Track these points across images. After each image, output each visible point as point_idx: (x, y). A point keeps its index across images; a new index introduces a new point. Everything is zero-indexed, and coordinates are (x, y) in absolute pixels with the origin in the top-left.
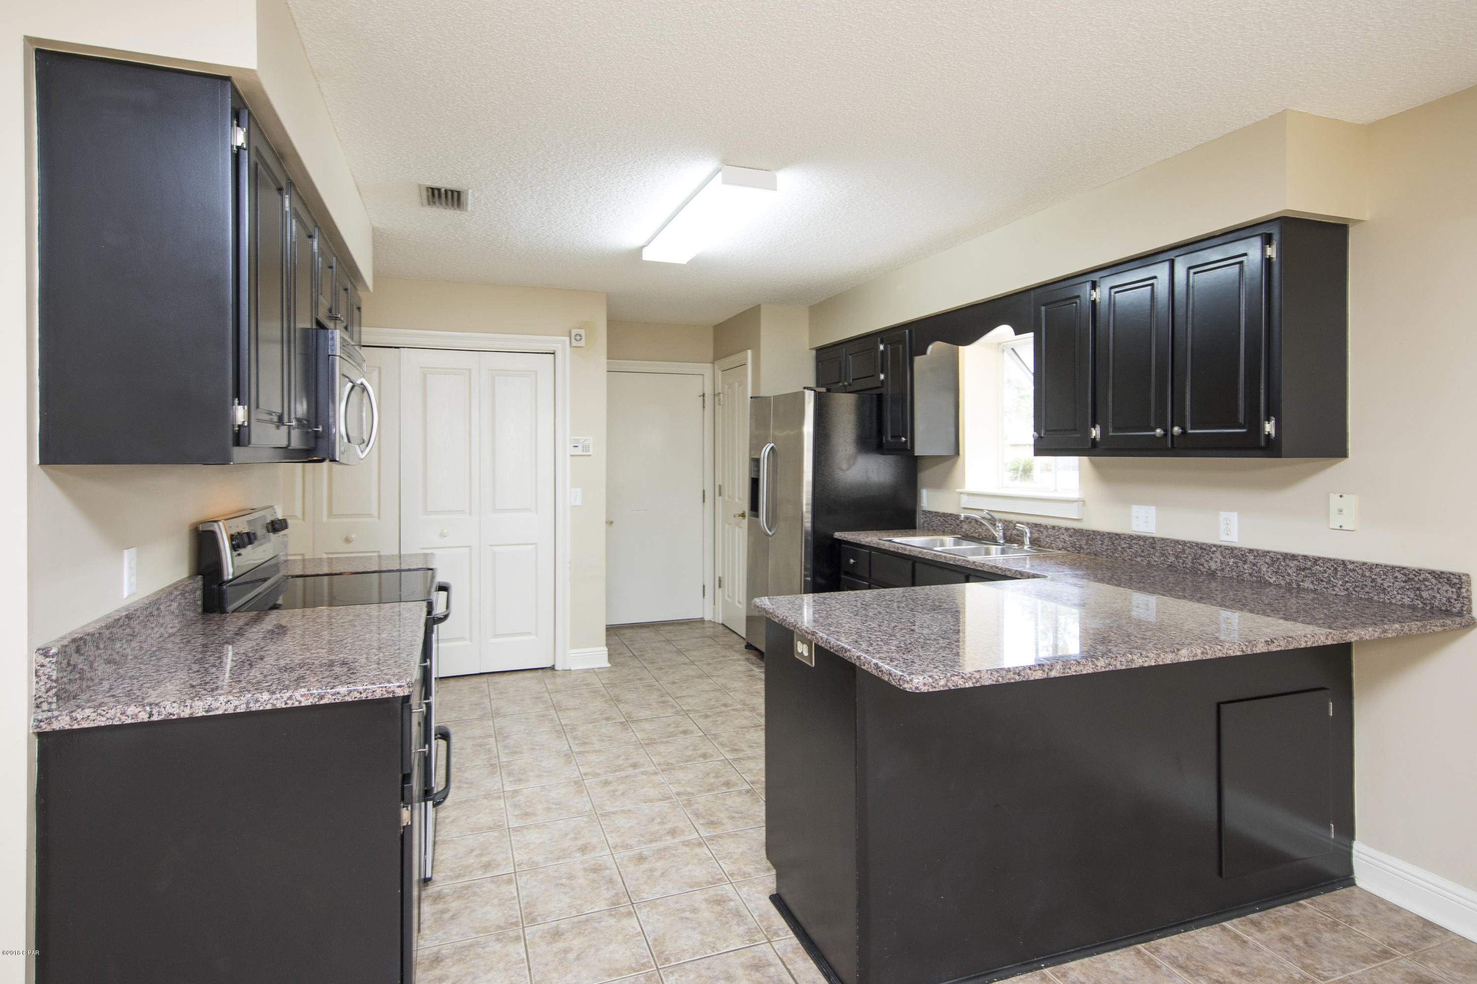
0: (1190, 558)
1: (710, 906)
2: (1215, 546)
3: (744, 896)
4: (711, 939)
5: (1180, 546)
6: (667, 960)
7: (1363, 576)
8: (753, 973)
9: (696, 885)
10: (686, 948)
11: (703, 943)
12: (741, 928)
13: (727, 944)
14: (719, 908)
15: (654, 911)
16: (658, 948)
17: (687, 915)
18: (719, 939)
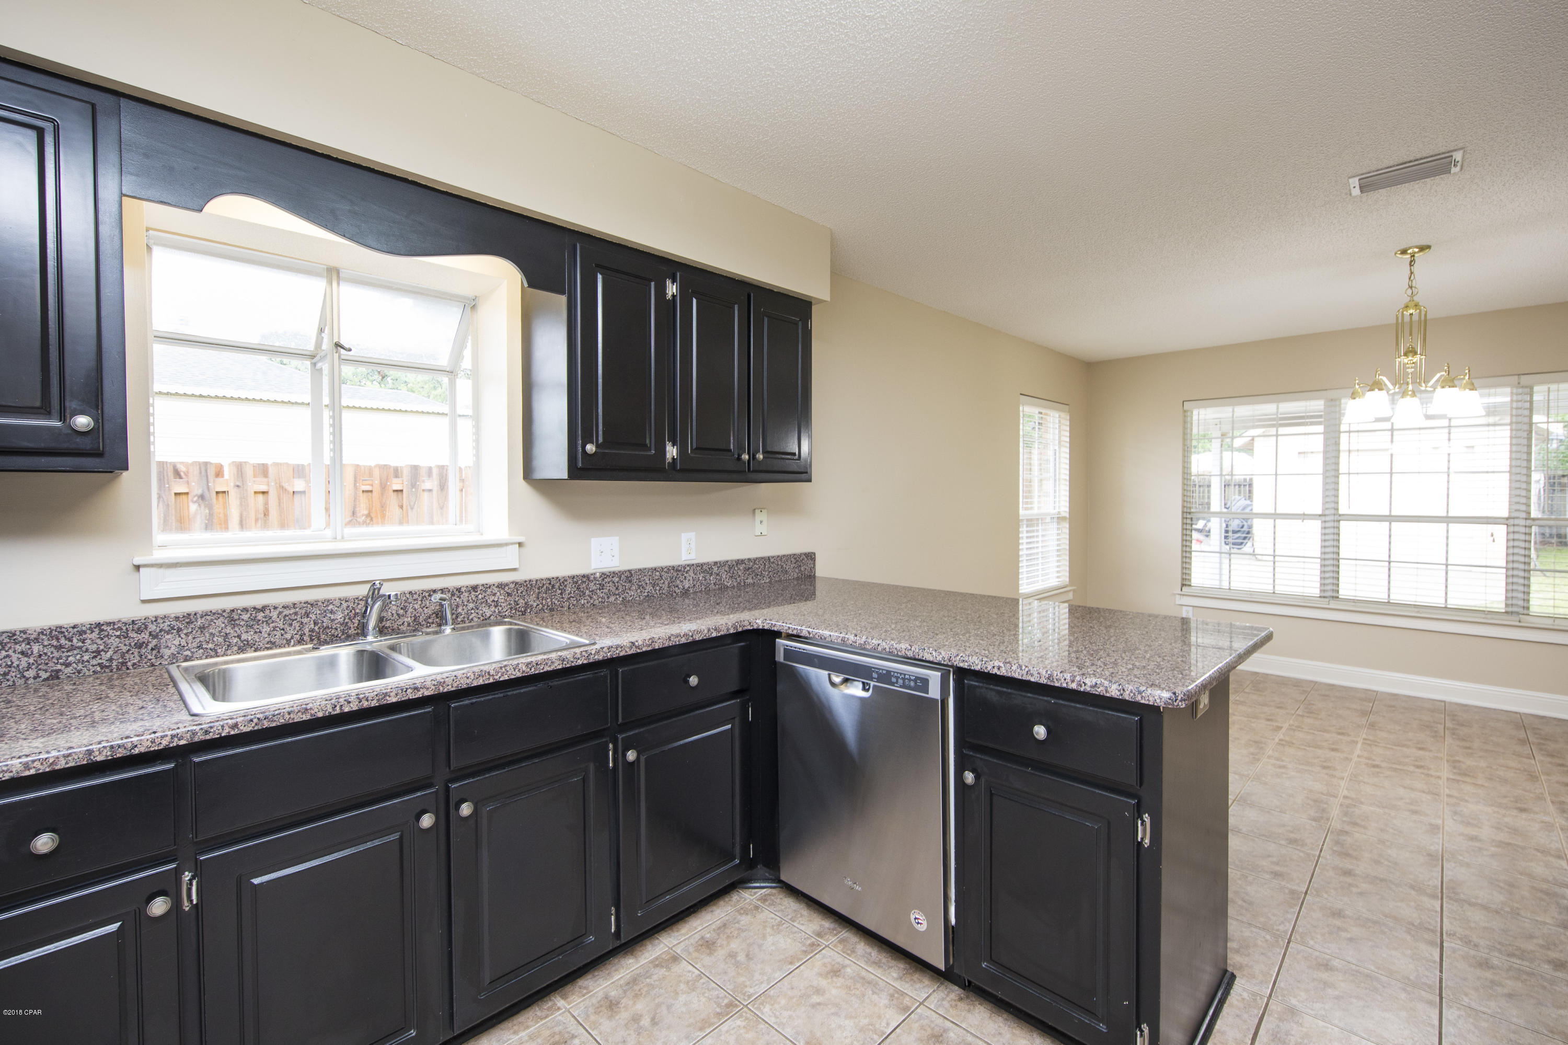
0: (666, 583)
2: (688, 565)
5: (658, 573)
7: (778, 565)
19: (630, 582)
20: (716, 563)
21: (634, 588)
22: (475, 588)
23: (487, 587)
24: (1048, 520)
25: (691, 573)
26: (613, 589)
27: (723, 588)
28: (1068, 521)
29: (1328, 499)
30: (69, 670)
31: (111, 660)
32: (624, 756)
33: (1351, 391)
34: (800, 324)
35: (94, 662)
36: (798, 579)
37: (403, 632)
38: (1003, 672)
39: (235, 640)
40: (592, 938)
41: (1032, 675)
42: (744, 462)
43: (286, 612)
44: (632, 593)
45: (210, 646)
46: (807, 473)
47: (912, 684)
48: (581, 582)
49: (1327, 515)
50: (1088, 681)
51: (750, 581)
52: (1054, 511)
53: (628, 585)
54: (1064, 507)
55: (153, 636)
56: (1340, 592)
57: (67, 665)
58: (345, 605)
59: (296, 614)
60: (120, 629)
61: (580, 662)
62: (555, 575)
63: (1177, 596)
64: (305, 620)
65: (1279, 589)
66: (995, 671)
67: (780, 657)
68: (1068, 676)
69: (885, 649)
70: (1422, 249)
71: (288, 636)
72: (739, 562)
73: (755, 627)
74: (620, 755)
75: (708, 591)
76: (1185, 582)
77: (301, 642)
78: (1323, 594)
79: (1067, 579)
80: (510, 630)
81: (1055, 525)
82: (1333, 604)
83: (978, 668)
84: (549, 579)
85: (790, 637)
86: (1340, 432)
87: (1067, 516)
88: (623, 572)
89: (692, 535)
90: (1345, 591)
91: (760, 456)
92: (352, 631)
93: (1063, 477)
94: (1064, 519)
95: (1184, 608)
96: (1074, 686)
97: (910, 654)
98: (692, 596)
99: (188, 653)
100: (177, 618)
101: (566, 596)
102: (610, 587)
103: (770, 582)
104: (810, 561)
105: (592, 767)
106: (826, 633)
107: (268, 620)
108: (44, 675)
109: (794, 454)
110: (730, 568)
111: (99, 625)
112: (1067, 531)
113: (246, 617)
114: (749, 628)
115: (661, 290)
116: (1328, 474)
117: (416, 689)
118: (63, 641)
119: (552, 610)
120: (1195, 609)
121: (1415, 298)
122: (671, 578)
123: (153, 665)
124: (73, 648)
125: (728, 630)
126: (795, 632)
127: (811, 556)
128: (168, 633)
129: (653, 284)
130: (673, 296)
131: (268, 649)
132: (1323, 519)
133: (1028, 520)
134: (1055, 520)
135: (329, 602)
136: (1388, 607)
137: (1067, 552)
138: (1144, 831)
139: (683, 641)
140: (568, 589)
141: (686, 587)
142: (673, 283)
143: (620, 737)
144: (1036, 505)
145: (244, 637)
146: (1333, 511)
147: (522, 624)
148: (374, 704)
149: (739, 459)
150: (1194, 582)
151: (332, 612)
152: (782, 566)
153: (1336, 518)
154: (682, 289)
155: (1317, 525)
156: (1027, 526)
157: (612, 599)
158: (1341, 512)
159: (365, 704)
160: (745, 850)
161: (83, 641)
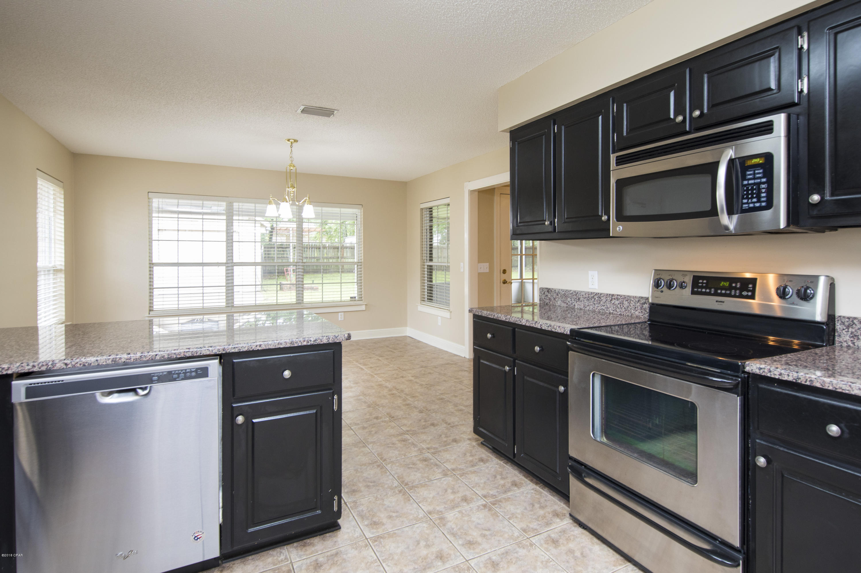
1: (381, 521)
3: (358, 529)
4: (378, 502)
6: (400, 492)
8: (356, 489)
9: (391, 535)
10: (391, 497)
11: (383, 499)
12: (361, 509)
13: (369, 500)
14: (374, 520)
15: (415, 516)
16: (406, 496)
17: (394, 515)
18: (374, 502)
29: (229, 255)
33: (269, 201)
49: (229, 263)
52: (51, 265)
78: (227, 305)
86: (233, 220)
94: (60, 270)
116: (229, 242)
121: (293, 162)
132: (227, 265)
134: (51, 272)
155: (223, 268)
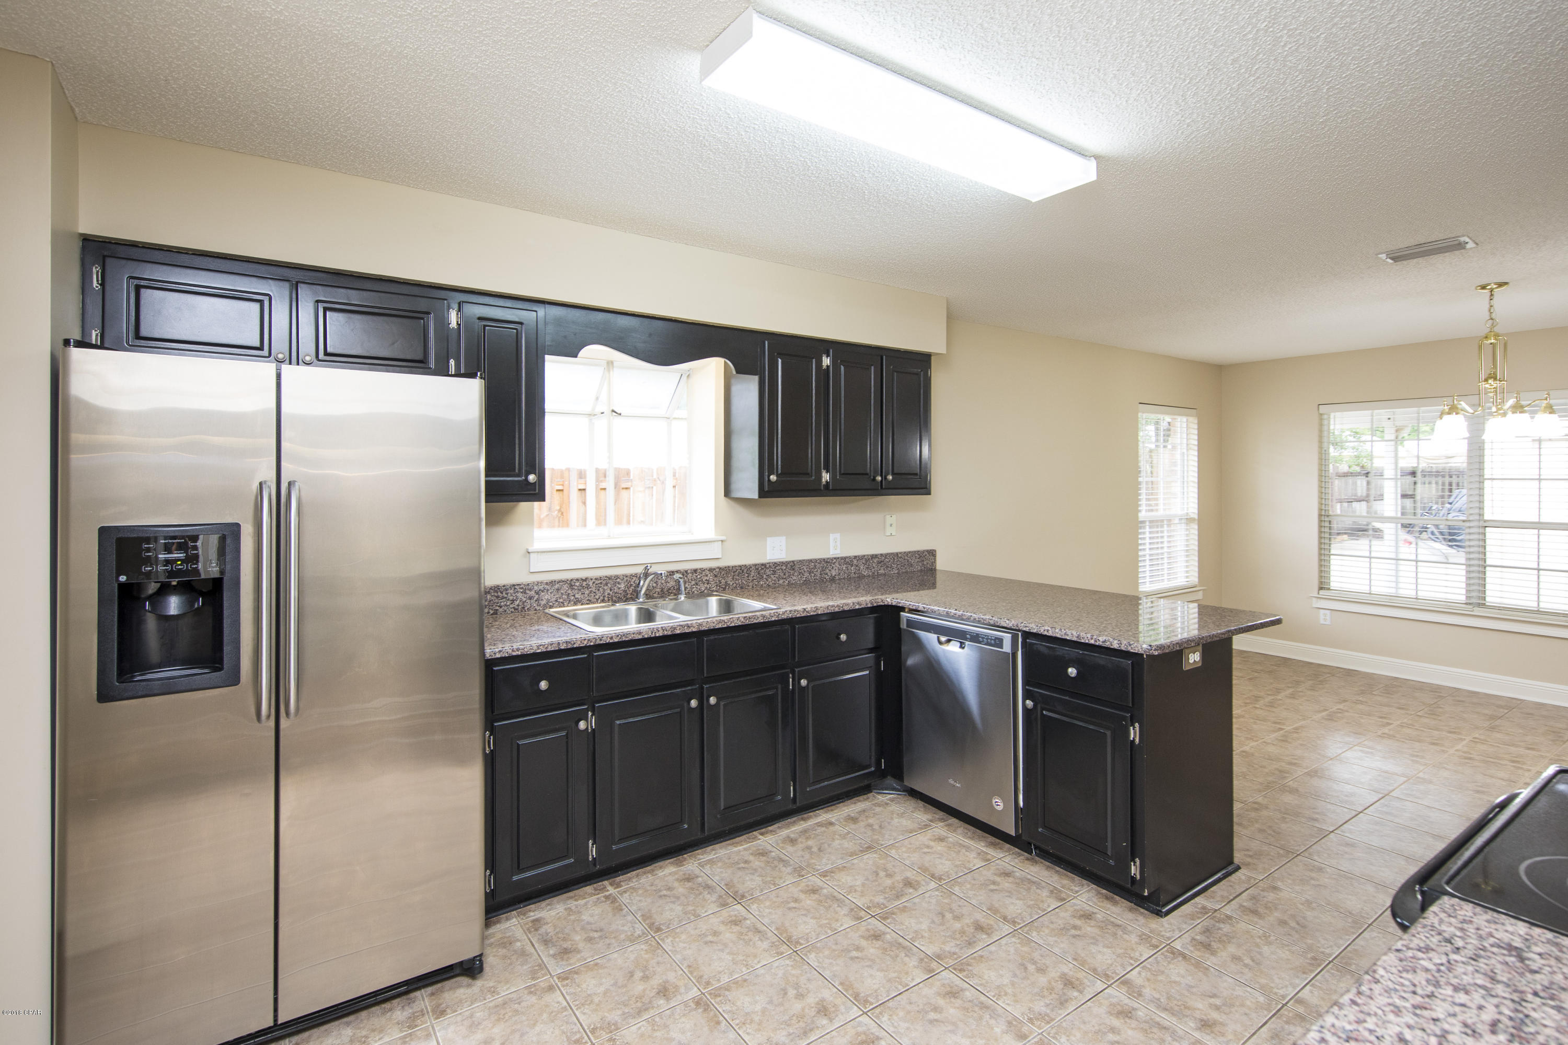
19: (794, 569)
20: (855, 557)
21: (796, 574)
22: (695, 571)
23: (703, 570)
24: (1177, 521)
25: (837, 564)
26: (782, 574)
27: (861, 577)
28: (1196, 522)
30: (501, 610)
31: (518, 605)
32: (799, 683)
34: (922, 373)
35: (511, 606)
36: (921, 571)
37: (656, 598)
38: (1050, 634)
39: (573, 598)
40: (779, 797)
41: (1068, 635)
42: (878, 482)
43: (597, 582)
44: (795, 578)
45: (561, 600)
46: (926, 488)
47: (993, 642)
48: (761, 569)
50: (1100, 639)
51: (882, 571)
53: (792, 572)
54: (1192, 507)
55: (537, 593)
56: (1488, 599)
57: (501, 607)
58: (625, 579)
59: (601, 583)
60: (522, 588)
61: (773, 619)
62: (743, 563)
63: (1314, 599)
64: (606, 588)
65: (1421, 594)
66: (1046, 633)
67: (904, 625)
68: (1089, 636)
69: (975, 619)
70: (1501, 285)
71: (597, 597)
72: (874, 557)
73: (886, 603)
74: (797, 682)
75: (849, 579)
76: (1323, 585)
77: (603, 601)
79: (1196, 580)
80: (720, 599)
81: (1183, 526)
82: (1478, 611)
83: (1035, 631)
84: (740, 566)
85: (912, 611)
87: (1196, 517)
88: (788, 563)
89: (838, 536)
90: (1493, 596)
91: (890, 477)
92: (629, 596)
93: (1191, 479)
95: (1322, 611)
96: (1092, 642)
97: (992, 622)
98: (838, 581)
99: (551, 604)
100: (547, 584)
101: (751, 579)
102: (779, 573)
103: (898, 573)
104: (932, 557)
105: (780, 686)
106: (936, 608)
107: (588, 587)
108: (492, 612)
109: (916, 474)
110: (866, 561)
111: (514, 585)
112: (1196, 532)
113: (577, 584)
114: (882, 604)
115: (819, 362)
117: (689, 627)
118: (499, 594)
119: (742, 588)
120: (1333, 612)
122: (823, 567)
123: (536, 610)
124: (503, 598)
125: (867, 604)
126: (914, 608)
127: (932, 553)
128: (543, 591)
129: (814, 360)
130: (827, 366)
131: (587, 604)
133: (1151, 522)
135: (617, 577)
136: (1537, 615)
137: (1196, 553)
138: (1135, 733)
139: (837, 610)
140: (752, 574)
141: (834, 574)
142: (827, 357)
143: (797, 670)
144: (1161, 507)
145: (577, 596)
146: (1477, 517)
147: (726, 597)
148: (669, 633)
149: (874, 479)
150: (1333, 585)
151: (619, 583)
152: (908, 561)
153: (1482, 524)
154: (834, 361)
156: (1150, 527)
157: (781, 582)
158: (1486, 518)
159: (666, 633)
160: (878, 763)
161: (507, 594)
